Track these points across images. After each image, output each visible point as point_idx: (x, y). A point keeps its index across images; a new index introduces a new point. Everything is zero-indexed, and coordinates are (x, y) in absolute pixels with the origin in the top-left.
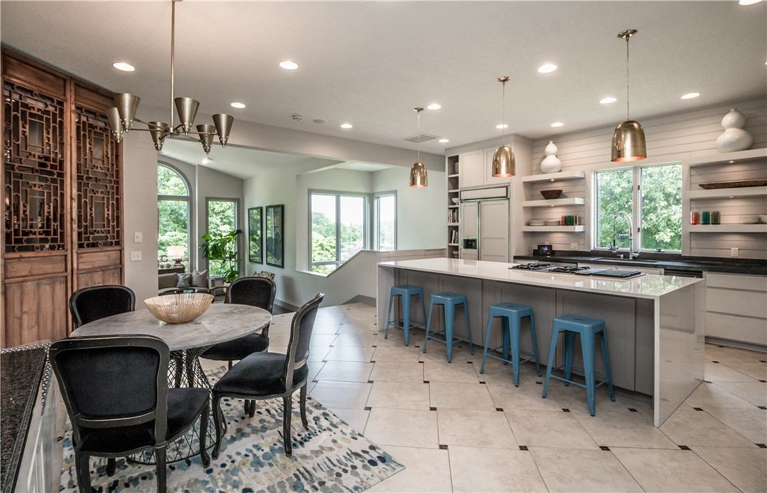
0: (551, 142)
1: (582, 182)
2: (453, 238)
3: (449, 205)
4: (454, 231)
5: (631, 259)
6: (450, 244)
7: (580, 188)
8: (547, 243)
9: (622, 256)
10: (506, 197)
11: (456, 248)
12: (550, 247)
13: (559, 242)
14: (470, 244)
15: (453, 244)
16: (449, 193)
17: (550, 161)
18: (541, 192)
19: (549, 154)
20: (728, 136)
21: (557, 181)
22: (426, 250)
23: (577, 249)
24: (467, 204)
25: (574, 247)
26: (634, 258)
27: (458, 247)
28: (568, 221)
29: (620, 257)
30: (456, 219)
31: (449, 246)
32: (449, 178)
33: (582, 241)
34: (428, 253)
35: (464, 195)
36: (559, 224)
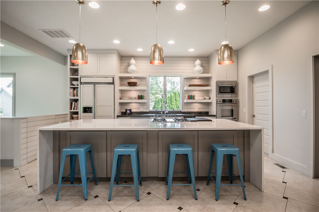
0: (133, 58)
1: (145, 80)
2: (73, 107)
3: (70, 85)
4: (73, 102)
5: (165, 114)
6: (71, 111)
7: (144, 83)
8: (128, 108)
9: (162, 113)
10: (113, 83)
11: (77, 113)
12: (130, 110)
13: (134, 108)
14: (87, 110)
15: (72, 110)
16: (70, 78)
17: (132, 67)
18: (128, 83)
19: (132, 64)
20: (197, 68)
21: (135, 78)
22: (56, 115)
23: (143, 111)
24: (85, 85)
25: (142, 110)
26: (167, 113)
27: (78, 112)
28: (140, 97)
29: (161, 113)
30: (76, 95)
31: (70, 112)
32: (70, 68)
33: (145, 107)
34: (57, 117)
35: (83, 80)
36: (136, 98)
